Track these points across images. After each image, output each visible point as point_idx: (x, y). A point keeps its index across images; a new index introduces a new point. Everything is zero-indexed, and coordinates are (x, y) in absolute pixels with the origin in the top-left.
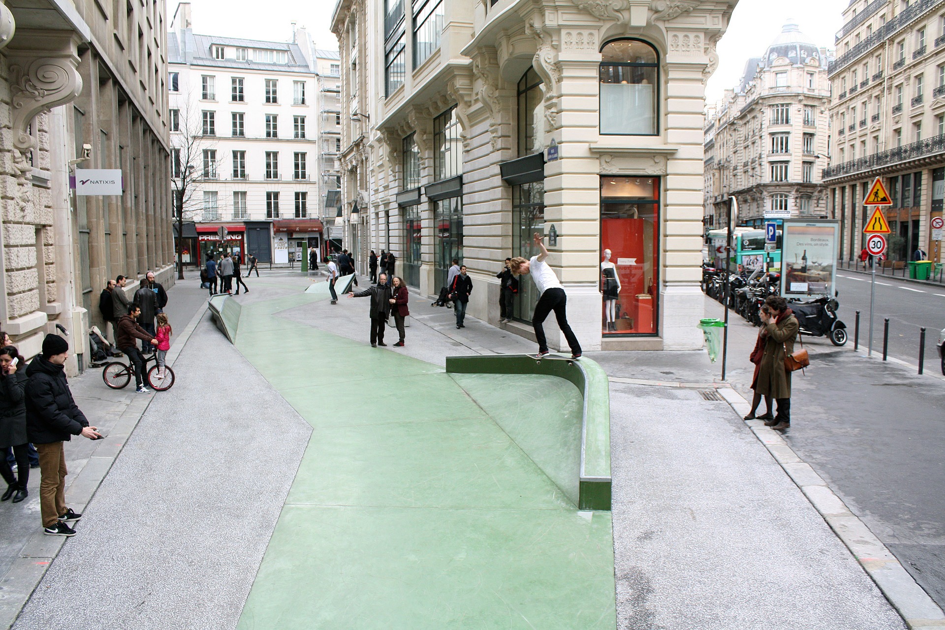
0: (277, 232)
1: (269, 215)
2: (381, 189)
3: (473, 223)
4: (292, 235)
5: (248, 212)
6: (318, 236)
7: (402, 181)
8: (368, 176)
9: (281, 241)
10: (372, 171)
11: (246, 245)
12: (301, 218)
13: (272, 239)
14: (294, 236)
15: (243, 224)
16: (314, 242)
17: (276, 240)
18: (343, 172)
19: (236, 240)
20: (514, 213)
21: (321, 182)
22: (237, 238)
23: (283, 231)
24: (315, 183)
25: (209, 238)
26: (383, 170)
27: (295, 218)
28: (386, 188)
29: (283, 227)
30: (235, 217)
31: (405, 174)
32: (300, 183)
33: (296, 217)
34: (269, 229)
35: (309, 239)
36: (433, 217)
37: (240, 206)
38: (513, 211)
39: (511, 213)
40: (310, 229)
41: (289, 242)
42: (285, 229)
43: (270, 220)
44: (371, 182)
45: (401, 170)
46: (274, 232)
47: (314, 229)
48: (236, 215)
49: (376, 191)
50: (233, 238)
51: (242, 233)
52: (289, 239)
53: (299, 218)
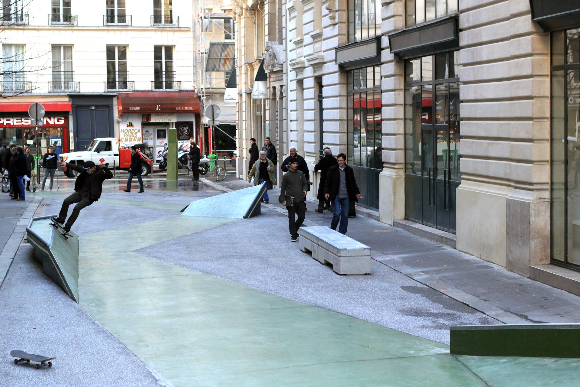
0: (126, 113)
1: (111, 84)
2: (308, 39)
3: (479, 97)
4: (148, 119)
5: (76, 78)
6: (193, 120)
7: (345, 26)
8: (284, 18)
9: (131, 128)
10: (292, 9)
11: (71, 135)
12: (164, 89)
13: (116, 126)
14: (153, 120)
15: (67, 99)
16: (185, 131)
17: (123, 126)
18: (238, 11)
19: (55, 126)
20: (554, 79)
21: (198, 28)
22: (57, 123)
23: (134, 112)
24: (187, 30)
25: (11, 122)
26: (312, 8)
27: (153, 89)
28: (317, 37)
29: (134, 105)
30: (54, 87)
31: (351, 13)
32: (163, 29)
33: (156, 87)
34: (110, 108)
35: (178, 124)
36: (402, 87)
37: (62, 70)
38: (552, 76)
39: (548, 80)
40: (179, 108)
41: (145, 130)
42: (138, 108)
43: (112, 92)
44: (289, 29)
45: (345, 7)
46: (119, 111)
47: (186, 108)
48: (56, 83)
49: (299, 43)
50: (51, 122)
51: (64, 114)
52: (144, 125)
53: (161, 90)
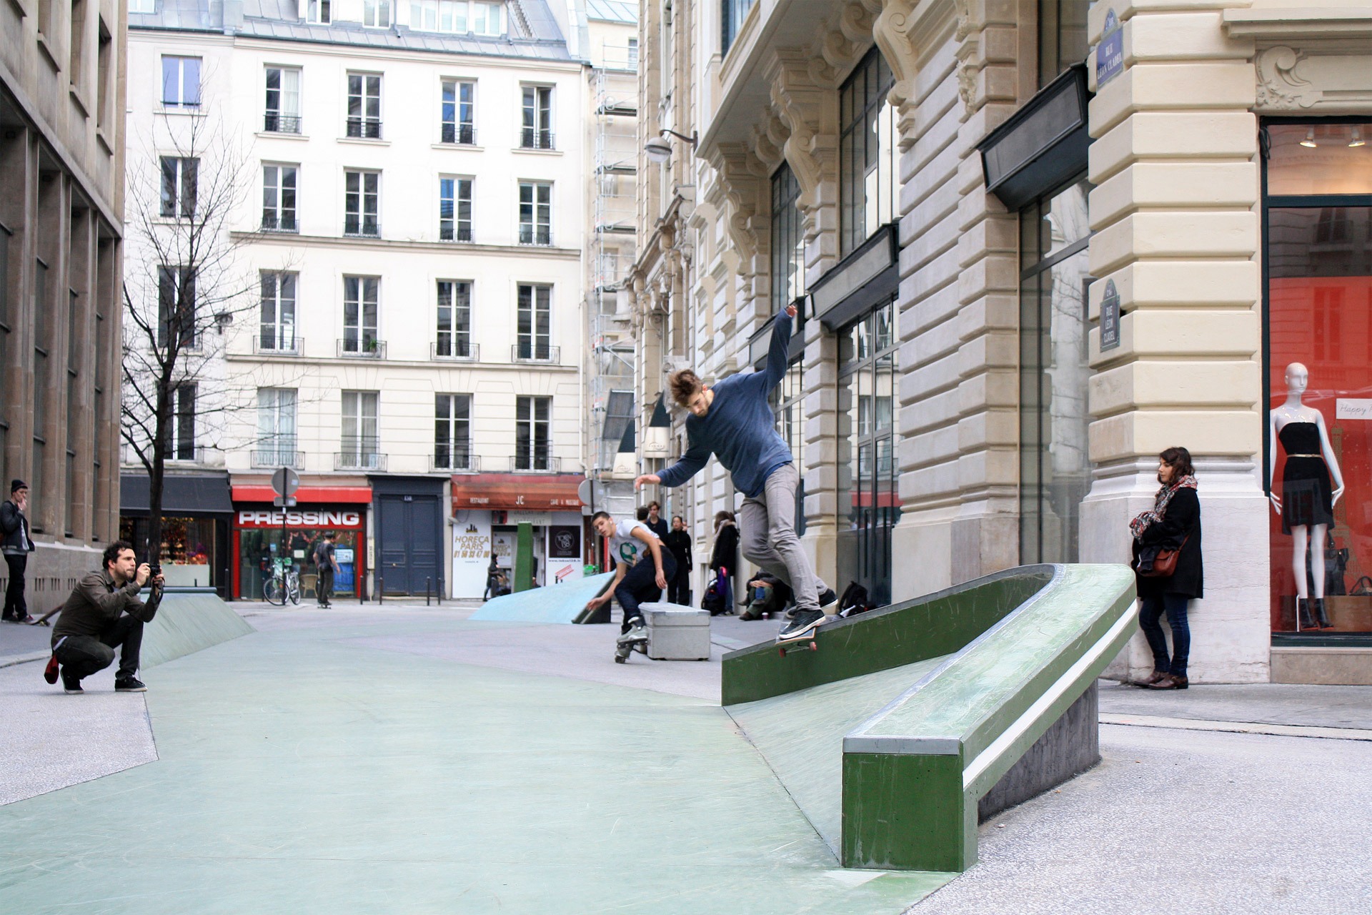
0: (462, 509)
1: (441, 458)
2: (719, 338)
3: (923, 357)
4: (503, 518)
5: (383, 448)
6: (581, 524)
7: (767, 300)
8: (691, 312)
9: (472, 535)
10: (701, 293)
11: (371, 544)
12: (532, 470)
13: (447, 529)
14: (510, 522)
15: (365, 482)
16: (566, 540)
17: (460, 532)
18: (638, 318)
19: (343, 528)
20: (1025, 298)
21: (592, 368)
22: (346, 522)
23: (478, 506)
24: (573, 371)
25: (268, 520)
26: (726, 282)
27: (514, 469)
28: (729, 328)
29: (478, 494)
30: (345, 463)
31: (776, 279)
32: (532, 370)
33: (519, 466)
34: (437, 500)
35: (554, 530)
36: (834, 381)
37: (359, 433)
38: (1021, 292)
39: (1016, 298)
40: (555, 502)
41: (497, 539)
42: (485, 500)
43: (442, 472)
44: (698, 329)
45: (767, 270)
46: (454, 506)
47: (568, 502)
48: (347, 455)
49: (708, 347)
50: (337, 521)
51: (360, 509)
52: (495, 529)
53: (526, 471)
